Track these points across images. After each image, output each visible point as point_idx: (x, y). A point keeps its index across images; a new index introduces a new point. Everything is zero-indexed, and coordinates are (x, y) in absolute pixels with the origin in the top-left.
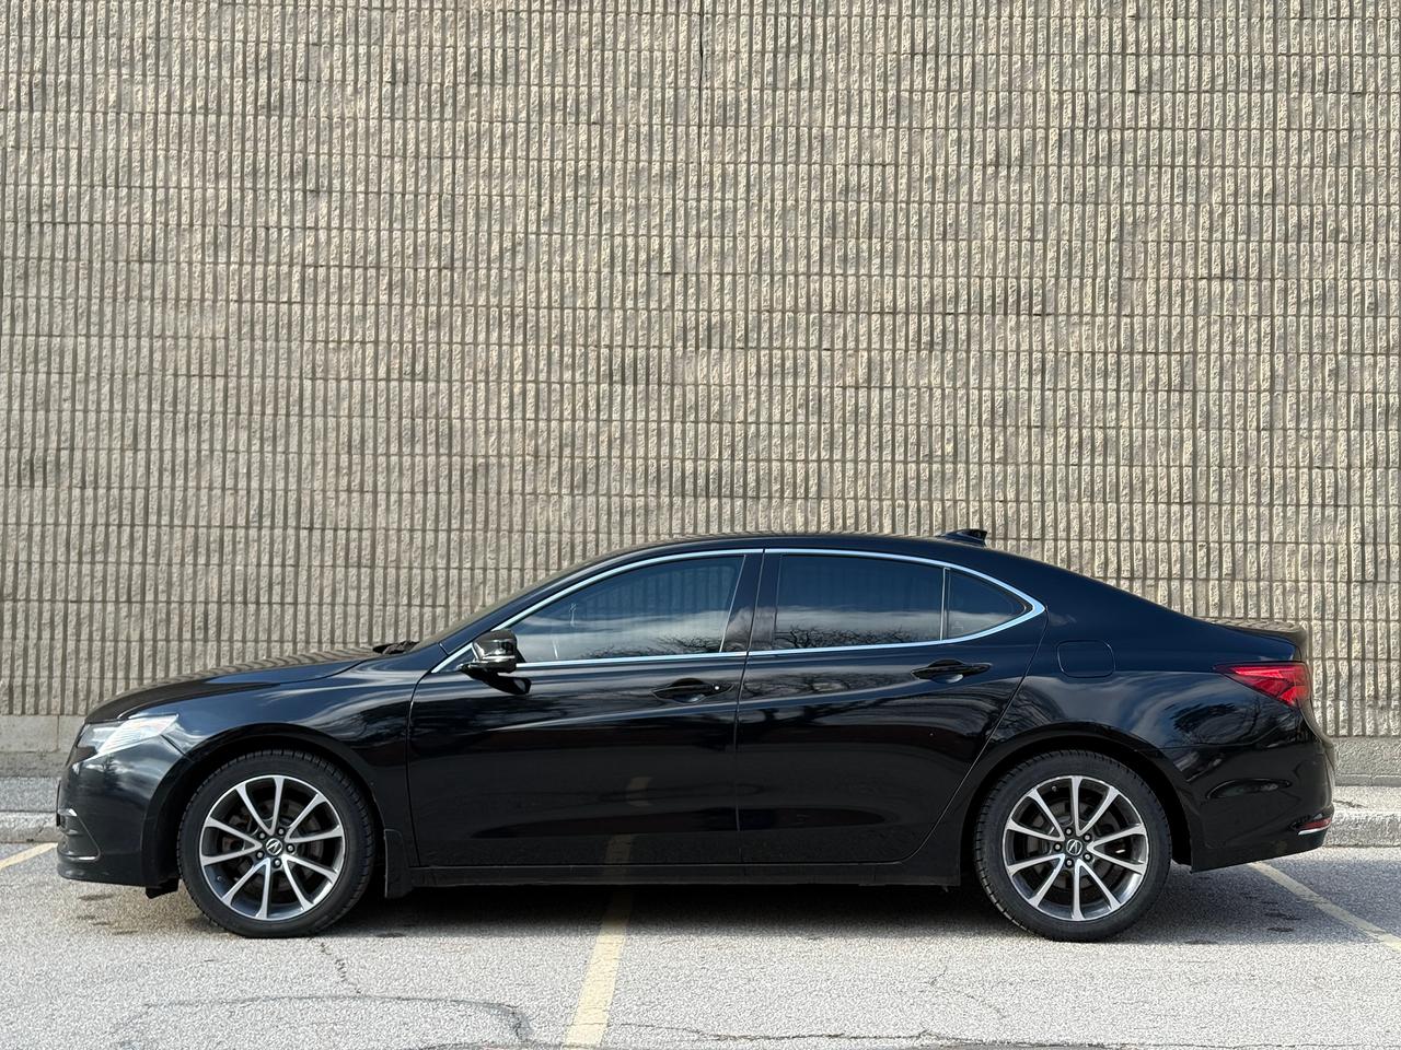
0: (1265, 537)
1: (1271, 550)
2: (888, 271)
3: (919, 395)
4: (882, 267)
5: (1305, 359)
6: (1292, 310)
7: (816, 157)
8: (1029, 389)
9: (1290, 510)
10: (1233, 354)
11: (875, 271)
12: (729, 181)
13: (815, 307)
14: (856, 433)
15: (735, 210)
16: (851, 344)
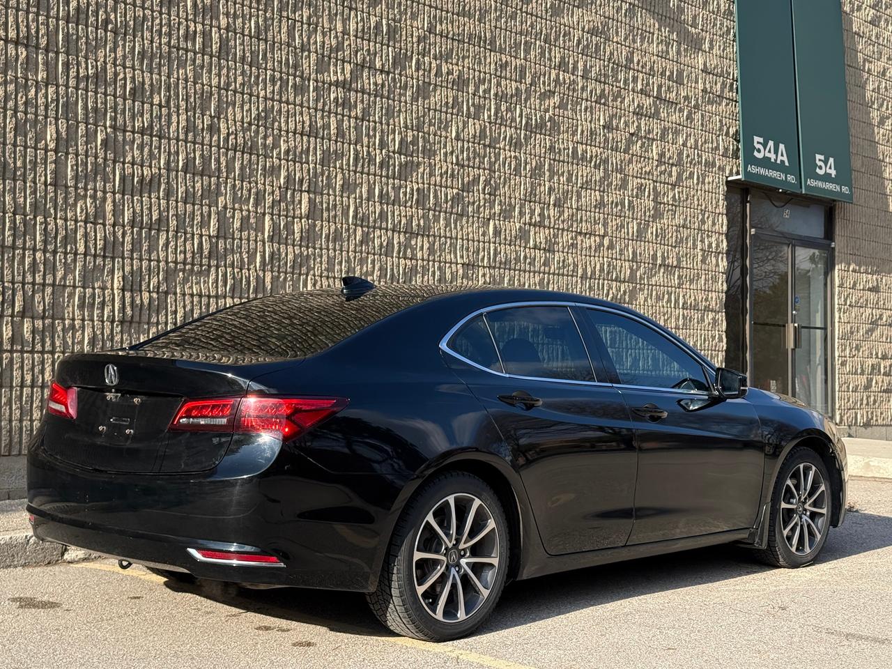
0: (49, 280)
1: (53, 293)
5: (82, 127)
6: (72, 82)
9: (70, 258)
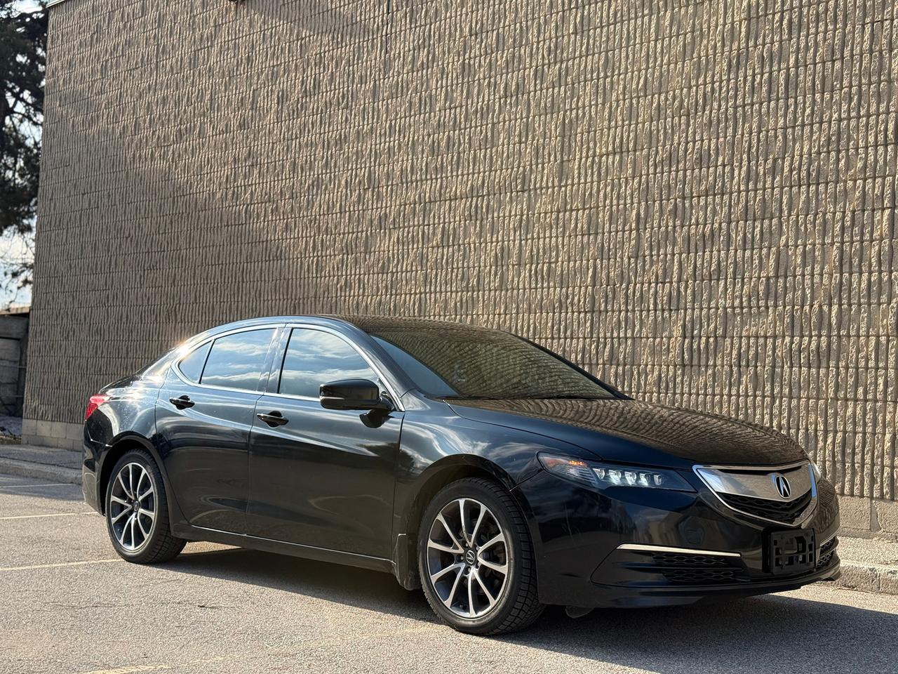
0: (630, 334)
1: (633, 343)
2: (455, 173)
3: (465, 249)
4: (452, 172)
5: (657, 204)
6: (651, 170)
7: (428, 109)
8: (514, 241)
9: (644, 313)
10: (618, 205)
11: (449, 175)
12: (393, 131)
13: (423, 201)
14: (437, 274)
15: (394, 147)
16: (436, 221)
